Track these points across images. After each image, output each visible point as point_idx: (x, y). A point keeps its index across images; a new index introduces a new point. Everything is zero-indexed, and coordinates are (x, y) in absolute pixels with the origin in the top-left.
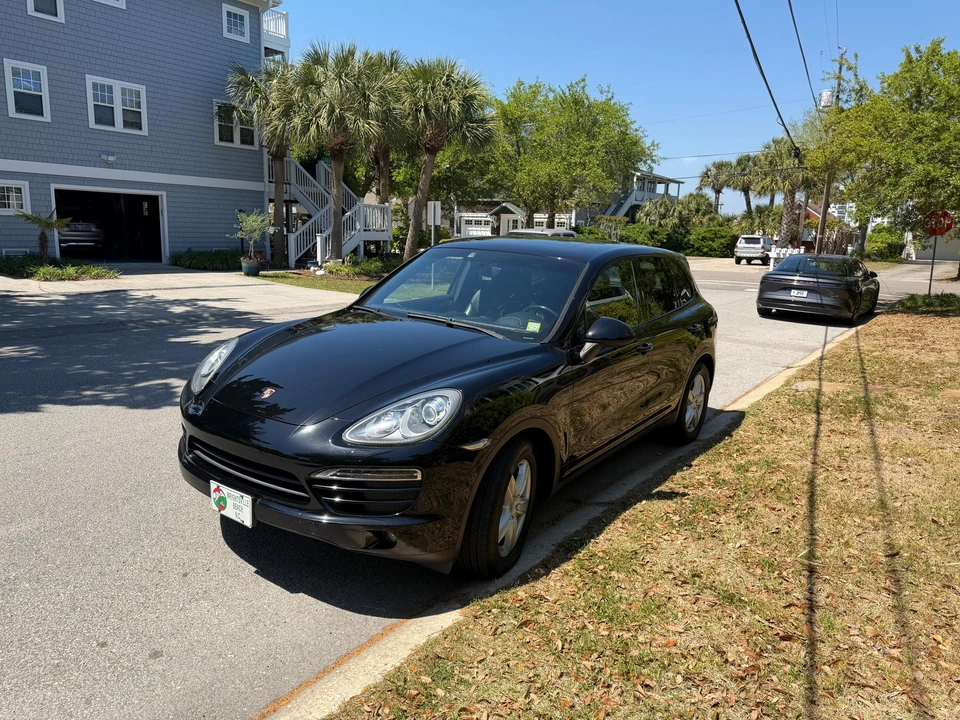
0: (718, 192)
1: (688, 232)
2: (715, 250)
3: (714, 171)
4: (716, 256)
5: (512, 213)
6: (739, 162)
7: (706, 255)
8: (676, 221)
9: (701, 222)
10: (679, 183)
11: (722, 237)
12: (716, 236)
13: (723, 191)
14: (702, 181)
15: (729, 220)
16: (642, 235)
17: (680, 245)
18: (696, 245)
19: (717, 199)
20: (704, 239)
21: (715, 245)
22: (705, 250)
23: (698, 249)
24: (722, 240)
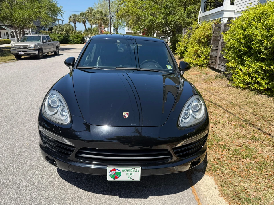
0: (75, 24)
1: (69, 36)
2: (78, 41)
3: (72, 17)
4: (79, 43)
5: (5, 29)
6: (81, 14)
7: (76, 43)
8: (65, 32)
9: (72, 33)
10: (62, 20)
11: (80, 37)
12: (78, 37)
13: (76, 23)
14: (69, 20)
15: (80, 32)
16: (56, 37)
17: (68, 40)
18: (73, 40)
19: (75, 26)
20: (74, 38)
21: (78, 40)
22: (76, 41)
23: (73, 41)
24: (80, 38)
